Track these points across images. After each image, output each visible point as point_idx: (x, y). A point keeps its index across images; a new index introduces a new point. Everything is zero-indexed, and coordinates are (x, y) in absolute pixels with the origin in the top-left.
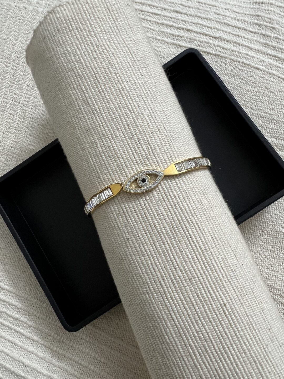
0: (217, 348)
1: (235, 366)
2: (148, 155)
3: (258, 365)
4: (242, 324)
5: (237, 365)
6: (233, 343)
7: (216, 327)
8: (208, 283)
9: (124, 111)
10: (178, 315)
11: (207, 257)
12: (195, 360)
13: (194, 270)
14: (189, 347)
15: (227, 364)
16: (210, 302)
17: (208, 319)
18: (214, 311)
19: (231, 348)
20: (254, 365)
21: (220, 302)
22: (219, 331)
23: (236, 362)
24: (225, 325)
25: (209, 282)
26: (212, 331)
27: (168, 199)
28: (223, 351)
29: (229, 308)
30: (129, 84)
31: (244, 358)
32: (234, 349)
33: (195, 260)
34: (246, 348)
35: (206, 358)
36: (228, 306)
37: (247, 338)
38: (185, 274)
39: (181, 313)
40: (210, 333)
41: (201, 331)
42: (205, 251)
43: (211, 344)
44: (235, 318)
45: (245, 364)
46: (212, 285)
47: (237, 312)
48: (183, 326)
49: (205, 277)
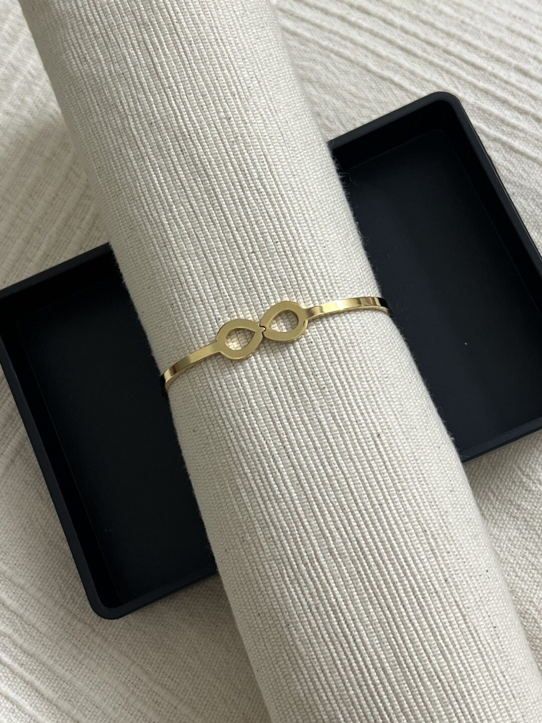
0: (361, 505)
1: (390, 535)
2: (262, 174)
3: (430, 536)
4: (405, 469)
5: (394, 533)
6: (388, 497)
7: (361, 470)
8: (351, 397)
9: (221, 94)
10: (298, 449)
11: (354, 355)
12: (323, 525)
13: (330, 374)
14: (314, 503)
15: (377, 532)
16: (354, 429)
17: (348, 457)
18: (360, 443)
19: (385, 505)
20: (422, 536)
21: (370, 431)
22: (367, 476)
23: (392, 529)
24: (376, 469)
25: (354, 396)
26: (356, 477)
27: (292, 252)
28: (372, 510)
29: (386, 441)
30: (235, 48)
31: (406, 523)
32: (389, 508)
33: (332, 358)
34: (410, 509)
35: (341, 521)
36: (383, 438)
37: (413, 494)
38: (314, 380)
39: (303, 444)
40: (350, 479)
41: (336, 476)
42: (349, 345)
43: (351, 498)
44: (394, 458)
45: (408, 534)
46: (359, 401)
47: (400, 450)
48: (305, 466)
49: (347, 387)
